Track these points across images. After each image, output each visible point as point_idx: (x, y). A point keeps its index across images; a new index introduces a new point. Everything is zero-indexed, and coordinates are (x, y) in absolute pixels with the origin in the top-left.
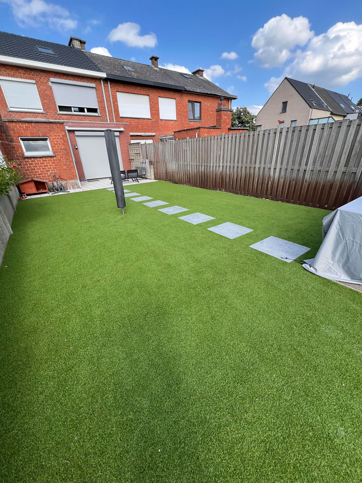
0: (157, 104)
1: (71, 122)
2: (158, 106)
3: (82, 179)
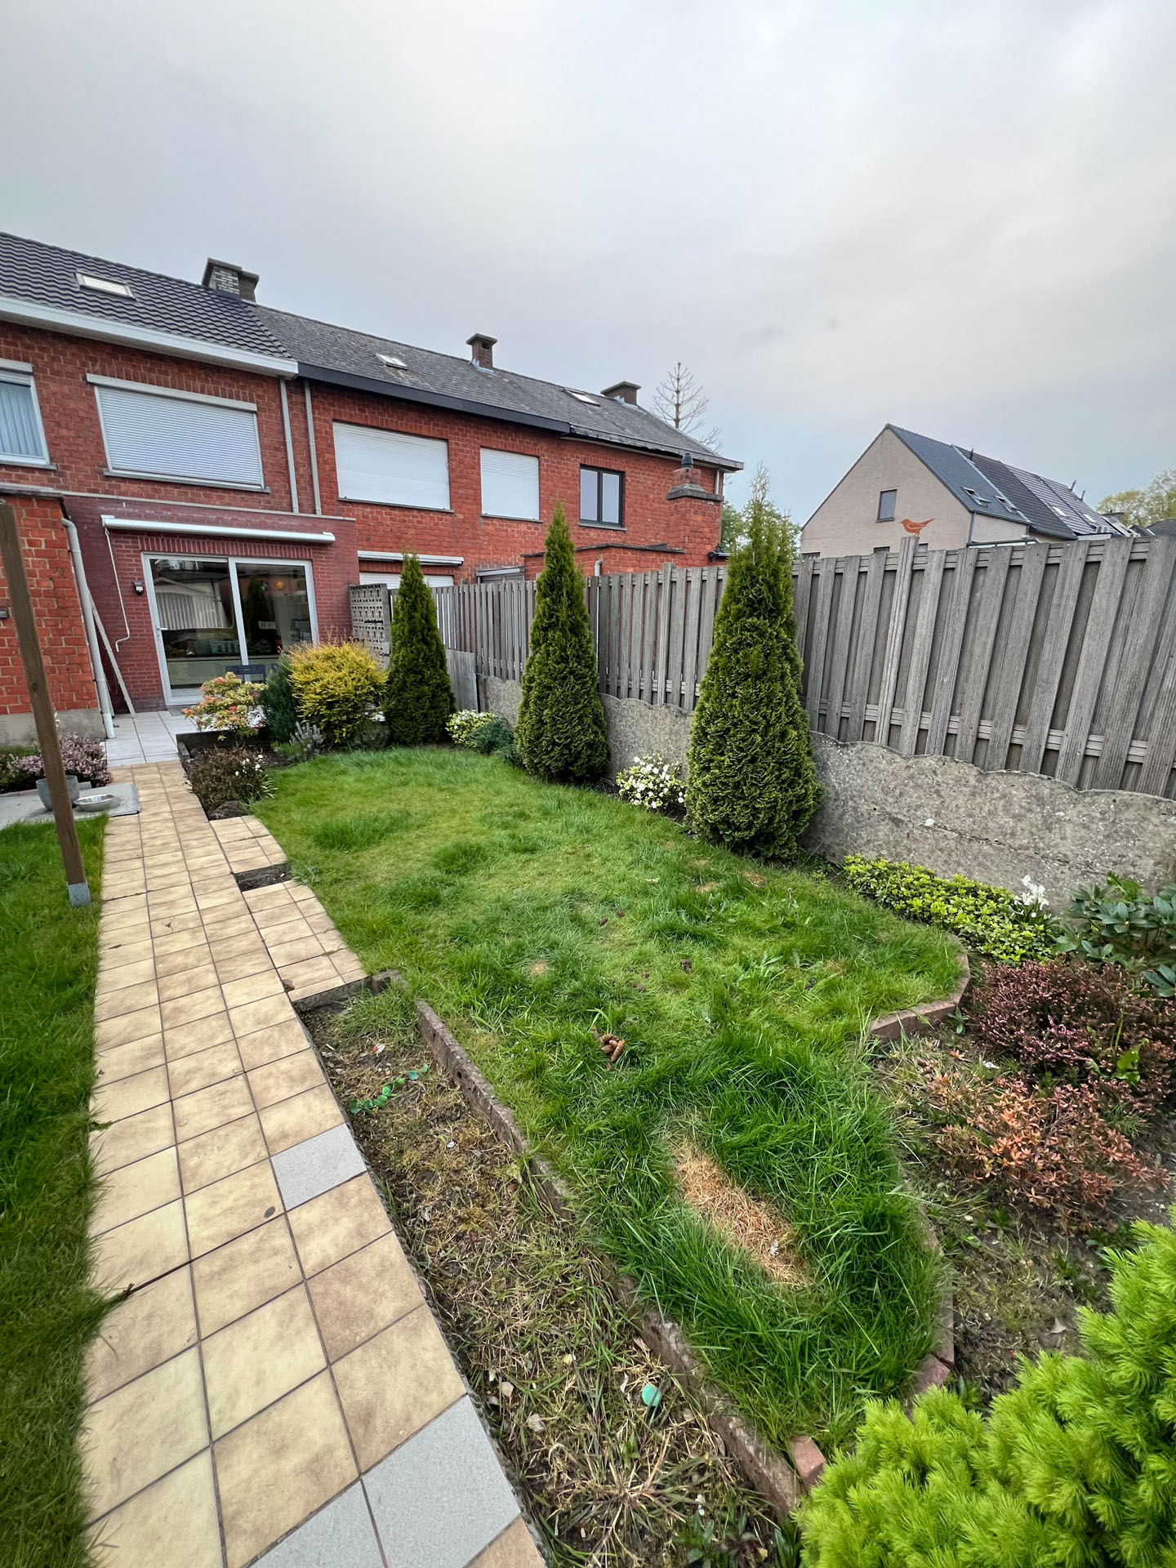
0: (473, 468)
1: (128, 502)
2: (479, 474)
3: (150, 701)
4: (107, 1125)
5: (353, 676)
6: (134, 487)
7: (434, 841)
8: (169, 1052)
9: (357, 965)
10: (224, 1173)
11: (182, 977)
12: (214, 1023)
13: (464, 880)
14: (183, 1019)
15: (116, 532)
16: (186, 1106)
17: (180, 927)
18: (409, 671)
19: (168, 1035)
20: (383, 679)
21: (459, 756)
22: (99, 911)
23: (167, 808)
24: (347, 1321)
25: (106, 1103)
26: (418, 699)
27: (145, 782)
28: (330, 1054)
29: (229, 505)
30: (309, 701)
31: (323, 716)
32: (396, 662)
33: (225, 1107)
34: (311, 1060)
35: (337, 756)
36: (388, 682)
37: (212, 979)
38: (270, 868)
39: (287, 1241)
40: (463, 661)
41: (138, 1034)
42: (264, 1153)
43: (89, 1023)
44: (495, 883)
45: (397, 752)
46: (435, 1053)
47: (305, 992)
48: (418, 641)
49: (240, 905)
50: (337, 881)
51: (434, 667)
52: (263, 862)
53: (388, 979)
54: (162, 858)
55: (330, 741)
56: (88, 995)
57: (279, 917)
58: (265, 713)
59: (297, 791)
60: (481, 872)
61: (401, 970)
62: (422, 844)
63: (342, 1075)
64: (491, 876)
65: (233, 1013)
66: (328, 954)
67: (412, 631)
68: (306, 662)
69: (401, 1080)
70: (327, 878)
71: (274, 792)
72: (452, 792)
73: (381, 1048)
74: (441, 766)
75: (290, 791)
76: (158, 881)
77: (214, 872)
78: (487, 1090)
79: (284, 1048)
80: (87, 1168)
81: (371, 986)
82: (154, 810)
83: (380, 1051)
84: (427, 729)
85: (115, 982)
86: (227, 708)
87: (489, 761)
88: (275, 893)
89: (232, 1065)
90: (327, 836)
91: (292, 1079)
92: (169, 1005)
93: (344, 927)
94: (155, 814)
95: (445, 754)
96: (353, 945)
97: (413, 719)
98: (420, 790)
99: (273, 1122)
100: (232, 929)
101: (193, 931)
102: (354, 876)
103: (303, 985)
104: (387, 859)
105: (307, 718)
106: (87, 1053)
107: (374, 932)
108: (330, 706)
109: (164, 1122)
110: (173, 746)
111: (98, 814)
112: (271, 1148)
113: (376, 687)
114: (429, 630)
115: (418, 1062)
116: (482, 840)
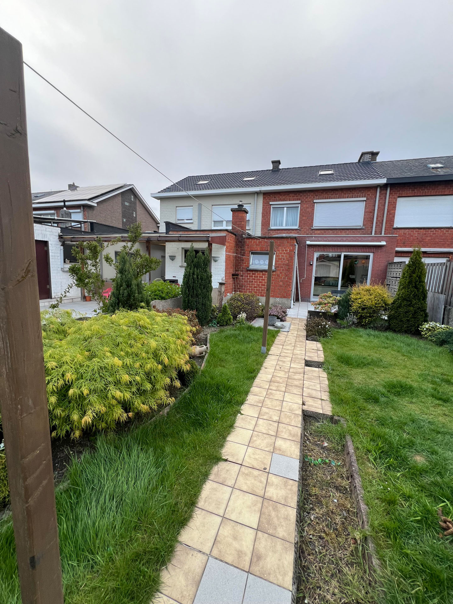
1: (315, 237)
3: (306, 299)
4: (242, 414)
5: (376, 299)
6: (319, 232)
7: (389, 376)
8: (264, 404)
9: (330, 409)
10: (260, 447)
11: (276, 384)
12: (278, 403)
13: (396, 399)
14: (271, 397)
15: (310, 246)
16: (261, 422)
17: (283, 370)
18: (404, 299)
19: (266, 399)
20: (390, 301)
21: (422, 343)
22: (266, 356)
23: (296, 333)
24: (269, 523)
25: (245, 409)
26: (406, 312)
27: (294, 323)
28: (307, 435)
29: (348, 234)
30: (355, 306)
31: (360, 313)
32: (398, 295)
33: (269, 429)
34: (299, 431)
35: (361, 329)
36: (392, 303)
37: (283, 389)
38: (317, 362)
39: (265, 482)
40: (438, 299)
41: (259, 395)
42: (272, 450)
43: (250, 386)
44: (413, 407)
45: (389, 334)
46: (347, 461)
47: (308, 408)
48: (412, 287)
49: (302, 370)
50: (338, 375)
51: (419, 299)
52: (316, 359)
53: (339, 420)
54: (288, 347)
55: (360, 323)
56: (254, 378)
57: (312, 379)
58: (339, 308)
59: (339, 338)
60: (407, 399)
61: (347, 420)
62: (382, 375)
63: (307, 444)
64: (411, 403)
65: (284, 403)
66: (322, 400)
67: (410, 282)
68: (358, 291)
69: (327, 461)
70: (335, 373)
71: (331, 337)
72: (410, 358)
73: (326, 444)
74: (409, 345)
75: (337, 338)
76: (284, 354)
77: (299, 357)
78: (360, 492)
79: (293, 422)
80: (234, 422)
81: (331, 419)
82: (292, 332)
83: (325, 445)
84: (408, 327)
85: (261, 378)
86: (325, 304)
87: (439, 349)
88: (315, 371)
89: (276, 418)
90: (342, 358)
91: (290, 434)
92: (270, 391)
93: (332, 393)
94: (292, 334)
95: (414, 340)
96: (333, 401)
97: (401, 321)
98: (392, 352)
99: (280, 443)
100: (296, 377)
101: (286, 372)
102: (345, 376)
103: (309, 406)
104: (362, 376)
105: (353, 312)
106: (247, 393)
107: (342, 400)
108: (363, 309)
109: (254, 423)
110: (307, 314)
111: (278, 329)
112: (275, 450)
113: (386, 305)
114: (420, 282)
115: (338, 460)
116: (415, 385)
